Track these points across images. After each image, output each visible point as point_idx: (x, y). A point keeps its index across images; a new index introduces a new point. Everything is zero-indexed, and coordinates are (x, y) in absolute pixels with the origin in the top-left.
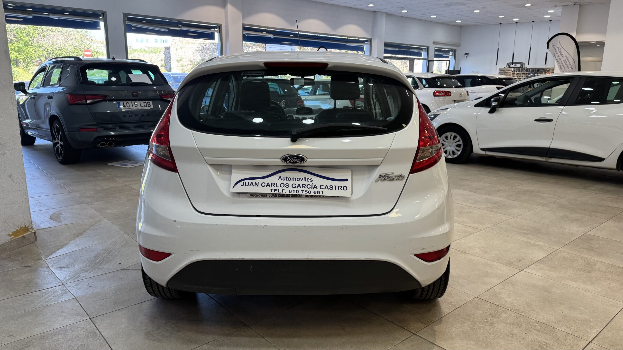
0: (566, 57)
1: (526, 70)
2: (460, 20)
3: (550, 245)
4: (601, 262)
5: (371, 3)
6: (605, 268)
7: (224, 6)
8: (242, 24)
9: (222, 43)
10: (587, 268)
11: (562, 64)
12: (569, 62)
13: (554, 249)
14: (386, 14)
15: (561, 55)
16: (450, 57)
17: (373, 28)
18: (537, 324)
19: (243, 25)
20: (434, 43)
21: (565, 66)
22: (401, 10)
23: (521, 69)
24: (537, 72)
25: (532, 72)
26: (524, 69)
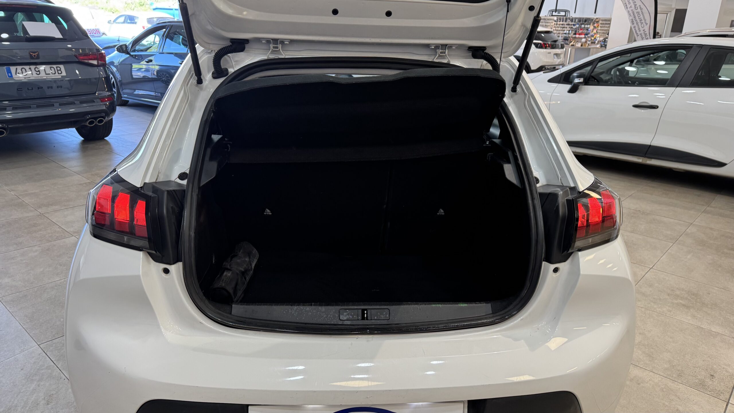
0: (640, 8)
11: (635, 17)
12: (643, 14)
21: (639, 21)
23: (566, 18)
24: (584, 23)
25: (578, 23)
26: (568, 18)
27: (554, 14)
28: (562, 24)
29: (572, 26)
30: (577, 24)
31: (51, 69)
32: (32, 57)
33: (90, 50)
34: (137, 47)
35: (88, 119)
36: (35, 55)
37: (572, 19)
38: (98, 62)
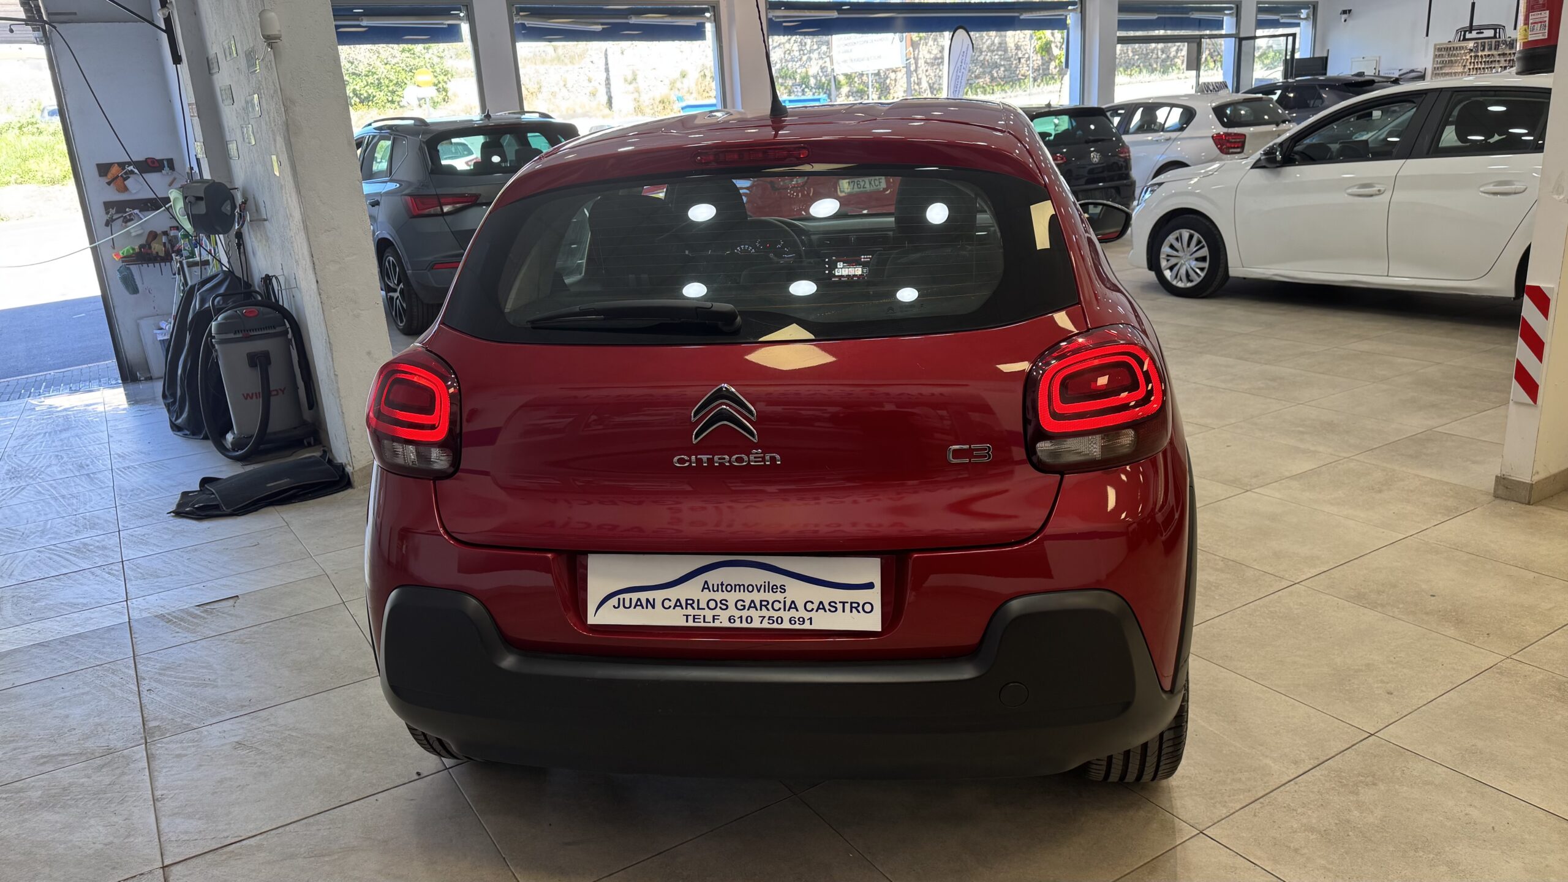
1: (1510, 44)
3: (1336, 451)
4: (1420, 476)
6: (1417, 485)
9: (722, 47)
10: (1381, 486)
13: (1340, 456)
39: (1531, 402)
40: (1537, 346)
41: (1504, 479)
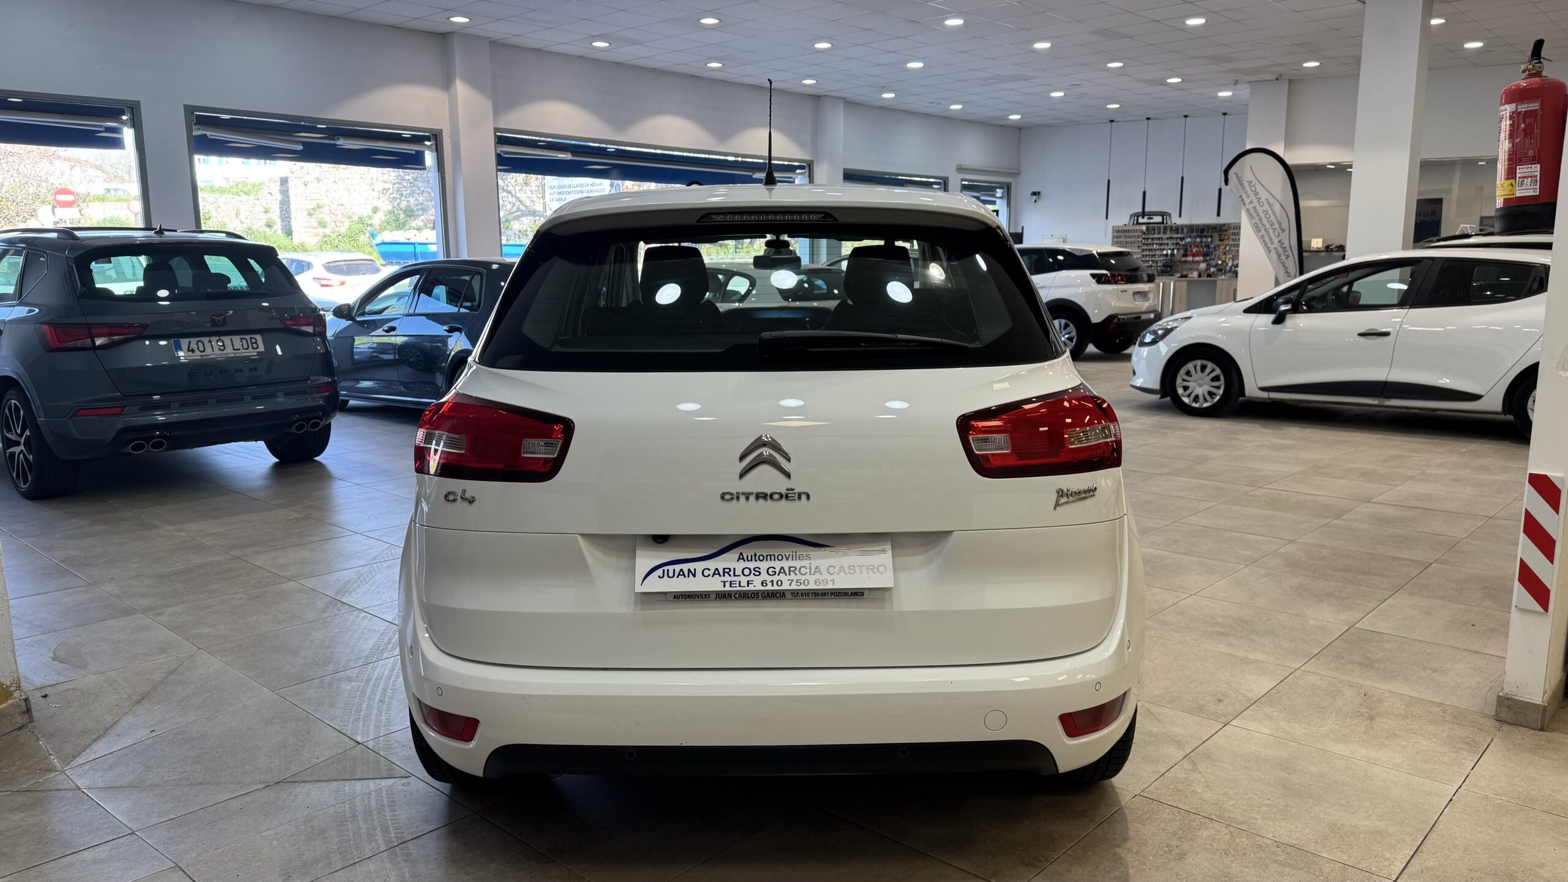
0: (1269, 203)
1: (1177, 229)
2: (1018, 113)
3: (1278, 659)
4: (1394, 693)
5: (809, 76)
6: (1403, 707)
7: (446, 84)
8: (494, 128)
9: (445, 178)
10: (1366, 710)
11: (1260, 219)
12: (1274, 214)
13: (1289, 667)
14: (844, 102)
15: (1257, 198)
16: (998, 201)
17: (815, 137)
18: (1279, 849)
19: (496, 130)
20: (960, 169)
21: (1268, 226)
22: (879, 91)
23: (1164, 227)
24: (1200, 234)
25: (1189, 234)
26: (1169, 226)
27: (1141, 220)
28: (1159, 239)
29: (1179, 241)
30: (1187, 238)
31: (242, 342)
32: (214, 323)
33: (302, 310)
34: (367, 308)
35: (296, 422)
36: (219, 320)
37: (1176, 228)
38: (314, 330)
39: (1540, 609)
40: (1545, 543)
41: (1508, 699)
